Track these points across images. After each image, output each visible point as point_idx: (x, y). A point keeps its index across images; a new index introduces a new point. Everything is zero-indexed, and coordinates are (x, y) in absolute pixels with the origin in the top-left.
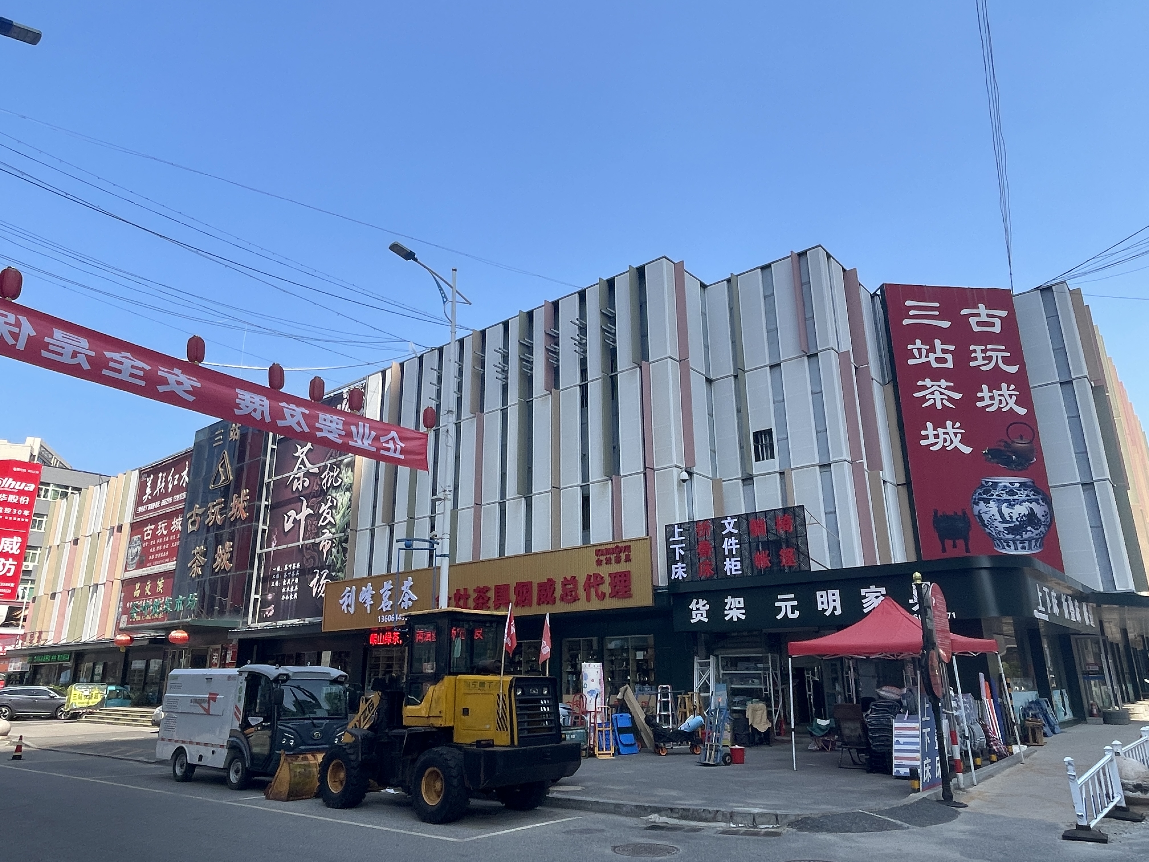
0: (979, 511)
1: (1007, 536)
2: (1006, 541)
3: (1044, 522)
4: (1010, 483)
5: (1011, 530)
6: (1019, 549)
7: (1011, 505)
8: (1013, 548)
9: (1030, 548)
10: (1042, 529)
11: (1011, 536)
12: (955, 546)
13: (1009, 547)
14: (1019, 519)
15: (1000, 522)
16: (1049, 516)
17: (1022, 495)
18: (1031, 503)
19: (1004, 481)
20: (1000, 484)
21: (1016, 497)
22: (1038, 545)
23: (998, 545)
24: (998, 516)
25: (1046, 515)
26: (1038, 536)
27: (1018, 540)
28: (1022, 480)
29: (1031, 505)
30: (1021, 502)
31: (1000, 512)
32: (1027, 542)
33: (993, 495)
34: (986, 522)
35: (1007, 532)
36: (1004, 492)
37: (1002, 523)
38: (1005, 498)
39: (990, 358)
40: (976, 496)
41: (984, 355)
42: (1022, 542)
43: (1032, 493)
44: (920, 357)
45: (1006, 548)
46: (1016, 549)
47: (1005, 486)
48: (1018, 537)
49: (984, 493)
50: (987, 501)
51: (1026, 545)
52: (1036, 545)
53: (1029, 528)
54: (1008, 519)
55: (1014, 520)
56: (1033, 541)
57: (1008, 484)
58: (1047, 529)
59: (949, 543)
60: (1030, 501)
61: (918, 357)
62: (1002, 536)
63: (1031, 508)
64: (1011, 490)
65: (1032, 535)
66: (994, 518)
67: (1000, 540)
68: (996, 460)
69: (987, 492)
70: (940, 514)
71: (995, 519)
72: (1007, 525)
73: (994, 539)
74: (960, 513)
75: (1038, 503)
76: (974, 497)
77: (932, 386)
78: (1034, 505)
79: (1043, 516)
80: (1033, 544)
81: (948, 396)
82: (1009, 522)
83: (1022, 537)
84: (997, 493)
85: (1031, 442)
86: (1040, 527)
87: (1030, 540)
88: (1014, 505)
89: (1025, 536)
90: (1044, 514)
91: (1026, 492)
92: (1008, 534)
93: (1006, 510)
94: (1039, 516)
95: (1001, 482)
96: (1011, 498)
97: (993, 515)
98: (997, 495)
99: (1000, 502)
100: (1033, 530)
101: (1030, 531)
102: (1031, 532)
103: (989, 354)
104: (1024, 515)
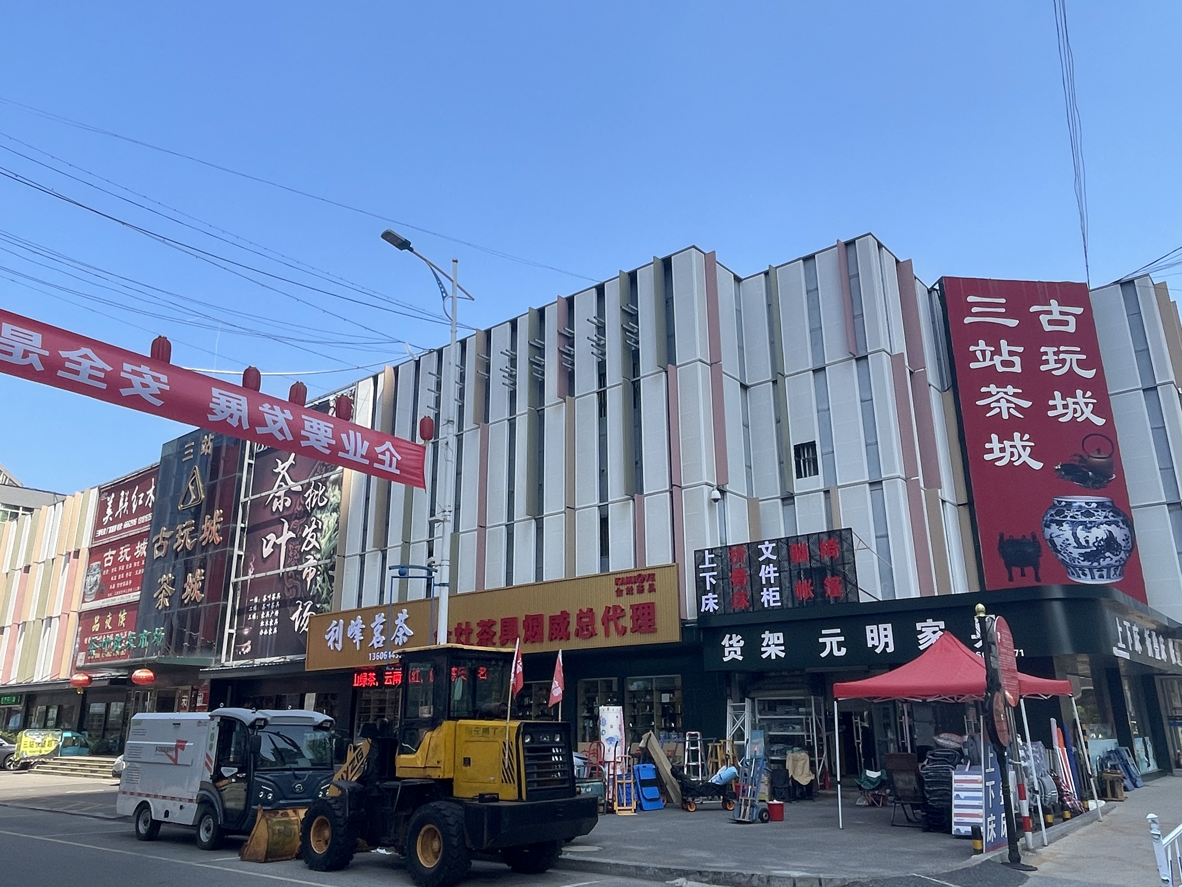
0: (1051, 535)
1: (1083, 563)
2: (1081, 568)
3: (1125, 547)
4: (1087, 503)
5: (1086, 556)
6: (1097, 577)
7: (1087, 529)
8: (1089, 577)
9: (1109, 577)
10: (1122, 555)
11: (1087, 563)
12: (1023, 575)
13: (1085, 575)
14: (1096, 544)
15: (1074, 547)
16: (1130, 540)
17: (1100, 516)
18: (1109, 525)
19: (1079, 501)
20: (1074, 504)
21: (1093, 519)
22: (1118, 573)
23: (1073, 574)
24: (1072, 540)
25: (1127, 539)
26: (1117, 564)
27: (1095, 567)
28: (1100, 499)
29: (1109, 528)
30: (1099, 525)
31: (1075, 535)
32: (1105, 570)
33: (1067, 516)
34: (1059, 548)
35: (1082, 559)
36: (1079, 513)
37: (1077, 548)
38: (1081, 520)
39: (1063, 362)
40: (1048, 517)
41: (1056, 358)
42: (1100, 570)
43: (1111, 514)
44: (984, 360)
45: (1081, 576)
46: (1093, 578)
47: (1080, 507)
48: (1096, 564)
49: (1057, 514)
50: (1060, 524)
51: (1105, 573)
52: (1115, 573)
53: (1108, 554)
54: (1084, 543)
55: (1091, 544)
56: (1112, 569)
57: (1084, 505)
58: (1127, 555)
59: (1016, 570)
60: (1109, 524)
61: (981, 359)
62: (1077, 563)
63: (1110, 532)
64: (1088, 511)
65: (1111, 562)
66: (1068, 542)
67: (1074, 567)
68: (1070, 477)
69: (1059, 513)
70: (1006, 537)
71: (1070, 544)
72: (1083, 551)
73: (1067, 566)
74: (1029, 537)
75: (1118, 526)
76: (1045, 519)
77: (998, 392)
78: (1113, 528)
79: (1124, 540)
80: (1112, 572)
81: (1015, 404)
82: (1085, 547)
83: (1099, 564)
84: (1071, 514)
85: (1110, 456)
86: (1120, 552)
87: (1108, 567)
88: (1091, 528)
89: (1103, 563)
90: (1124, 538)
91: (1104, 513)
92: (1083, 561)
93: (1081, 533)
94: (1119, 540)
95: (1076, 502)
96: (1087, 519)
97: (1067, 540)
98: (1071, 517)
99: (1074, 524)
100: (1112, 556)
101: (1109, 557)
102: (1109, 559)
103: (1062, 356)
104: (1102, 539)
